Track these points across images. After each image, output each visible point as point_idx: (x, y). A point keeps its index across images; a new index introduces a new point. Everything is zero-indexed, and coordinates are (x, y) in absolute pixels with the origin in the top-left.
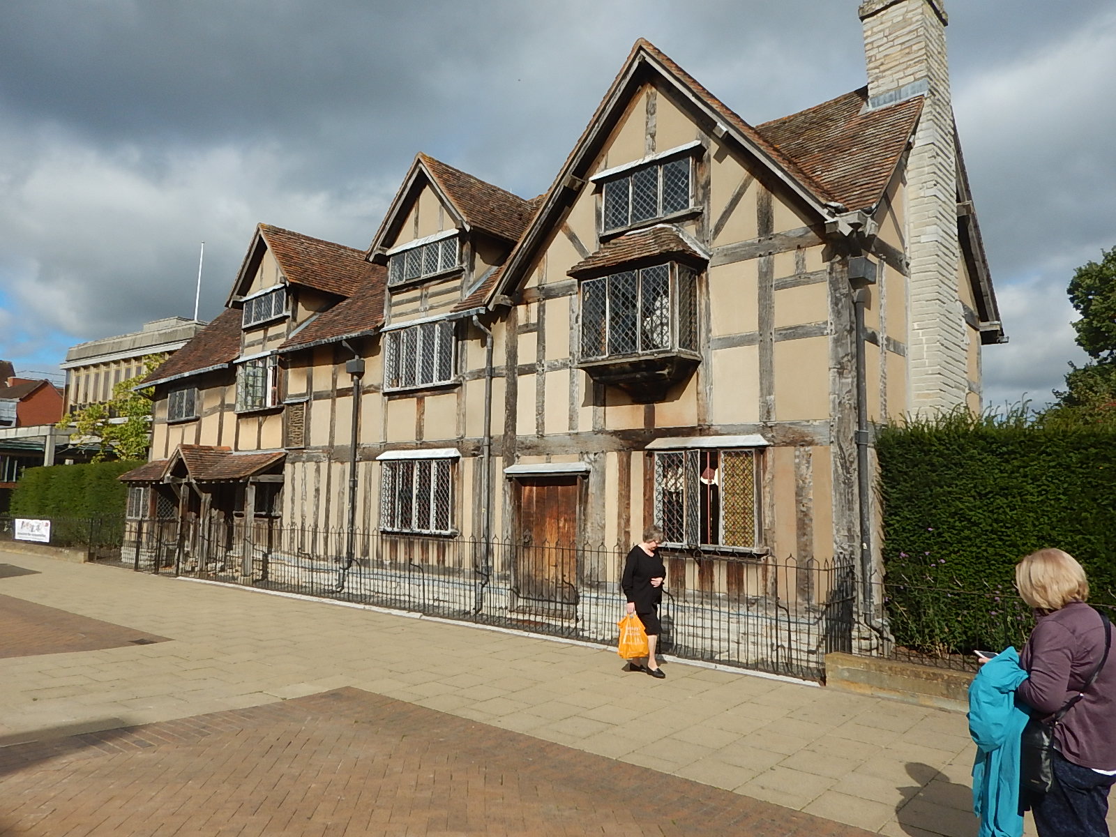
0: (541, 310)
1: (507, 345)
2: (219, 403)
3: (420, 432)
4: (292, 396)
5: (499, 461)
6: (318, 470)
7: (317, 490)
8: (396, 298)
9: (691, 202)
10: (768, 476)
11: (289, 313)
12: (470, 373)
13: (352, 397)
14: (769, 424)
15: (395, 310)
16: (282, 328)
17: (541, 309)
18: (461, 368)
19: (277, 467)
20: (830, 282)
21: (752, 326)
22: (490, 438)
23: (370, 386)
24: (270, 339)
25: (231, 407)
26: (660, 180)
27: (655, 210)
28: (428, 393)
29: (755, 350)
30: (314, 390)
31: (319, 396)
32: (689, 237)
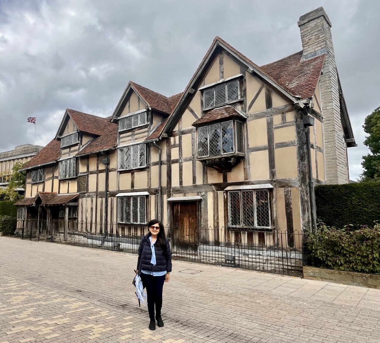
0: (180, 139)
1: (167, 152)
2: (51, 176)
3: (133, 186)
4: (81, 173)
5: (165, 196)
6: (92, 201)
7: (92, 208)
8: (122, 136)
9: (239, 97)
10: (274, 200)
11: (79, 142)
12: (152, 163)
13: (105, 173)
14: (274, 180)
15: (121, 140)
16: (77, 147)
18: (149, 161)
19: (76, 200)
20: (296, 126)
21: (265, 143)
22: (161, 187)
23: (112, 169)
24: (72, 152)
25: (57, 177)
26: (226, 89)
27: (225, 100)
28: (136, 171)
29: (267, 152)
30: (90, 171)
31: (92, 173)
32: (238, 110)
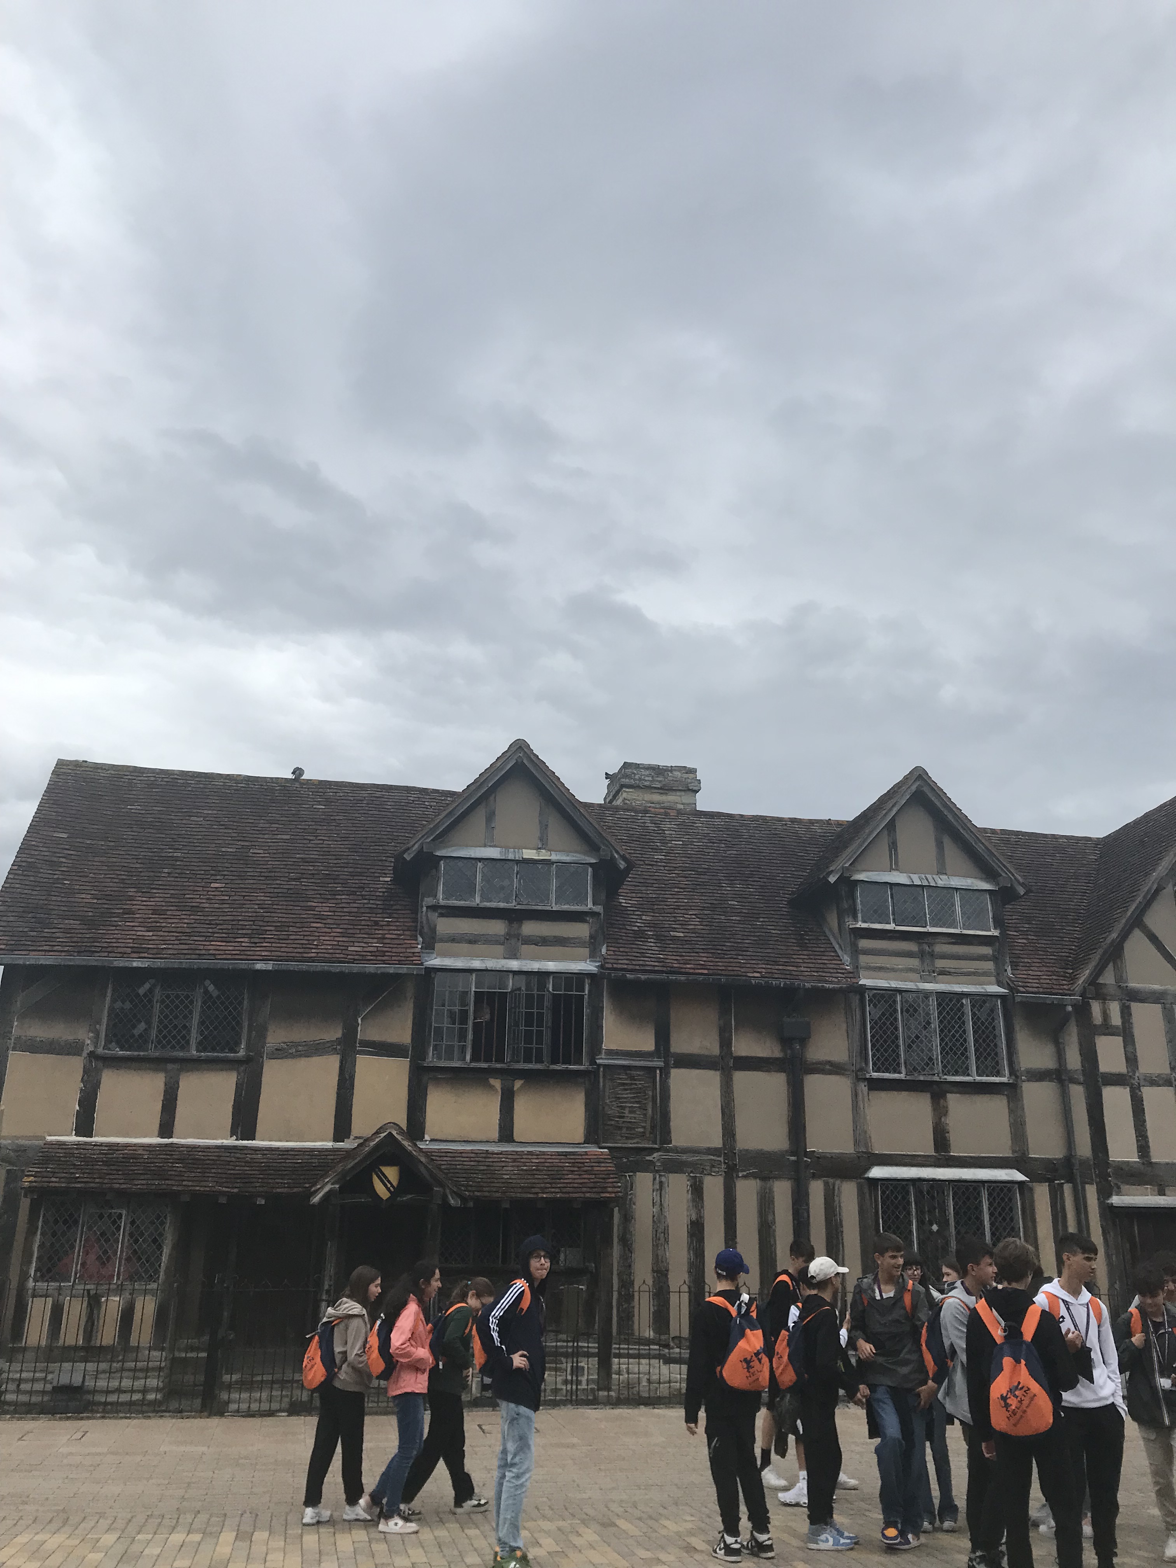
0: (1126, 1013)
1: (1080, 1044)
3: (941, 1142)
5: (1091, 1192)
6: (697, 1190)
8: (864, 943)
11: (601, 910)
12: (1029, 1071)
15: (863, 959)
17: (1126, 1011)
22: (1077, 1158)
23: (823, 1063)
24: (531, 942)
25: (389, 1049)
28: (957, 1089)
30: (674, 1050)
31: (688, 1062)
